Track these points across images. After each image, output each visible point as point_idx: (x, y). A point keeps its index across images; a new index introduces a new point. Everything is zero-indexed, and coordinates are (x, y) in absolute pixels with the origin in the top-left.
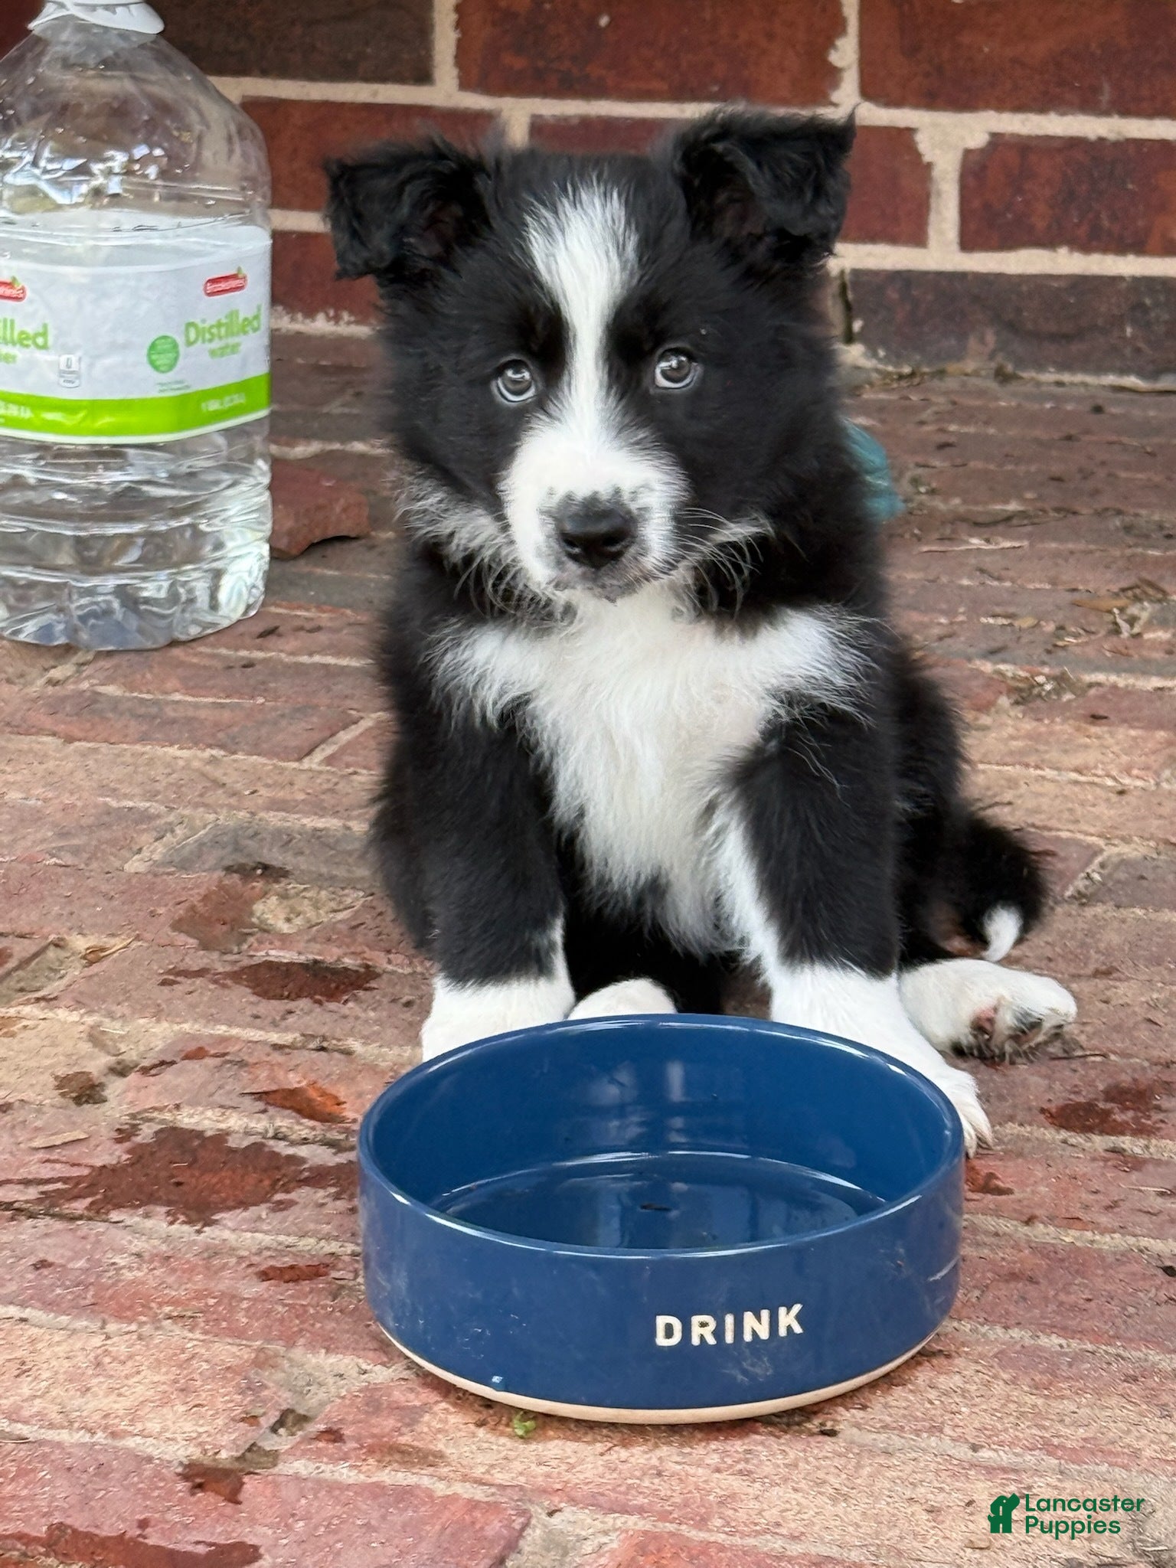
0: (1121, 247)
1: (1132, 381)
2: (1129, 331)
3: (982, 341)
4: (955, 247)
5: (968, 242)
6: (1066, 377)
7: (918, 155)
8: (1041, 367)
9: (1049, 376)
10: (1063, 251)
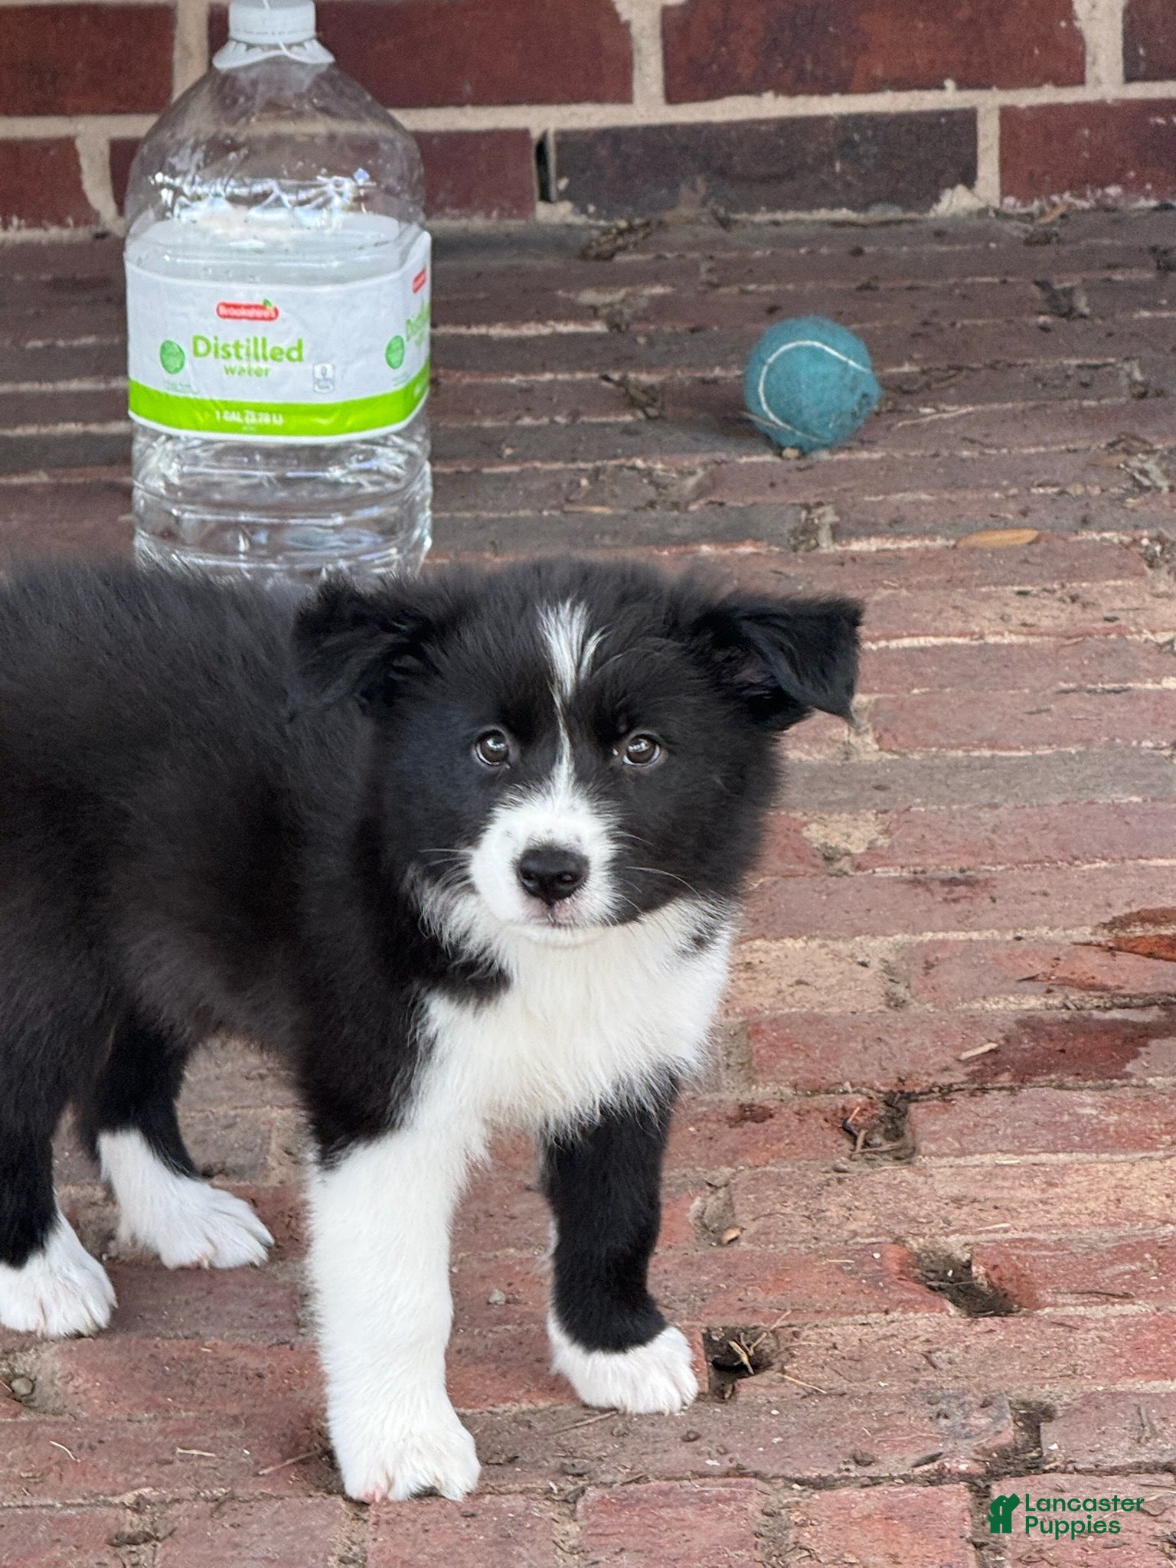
0: (825, 89)
1: (844, 214)
2: (838, 166)
3: (694, 188)
4: (661, 100)
5: (673, 95)
6: (779, 216)
7: (616, 16)
8: (753, 209)
9: (762, 217)
10: (769, 96)
